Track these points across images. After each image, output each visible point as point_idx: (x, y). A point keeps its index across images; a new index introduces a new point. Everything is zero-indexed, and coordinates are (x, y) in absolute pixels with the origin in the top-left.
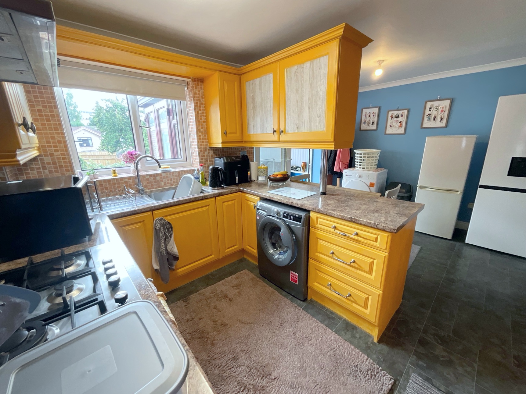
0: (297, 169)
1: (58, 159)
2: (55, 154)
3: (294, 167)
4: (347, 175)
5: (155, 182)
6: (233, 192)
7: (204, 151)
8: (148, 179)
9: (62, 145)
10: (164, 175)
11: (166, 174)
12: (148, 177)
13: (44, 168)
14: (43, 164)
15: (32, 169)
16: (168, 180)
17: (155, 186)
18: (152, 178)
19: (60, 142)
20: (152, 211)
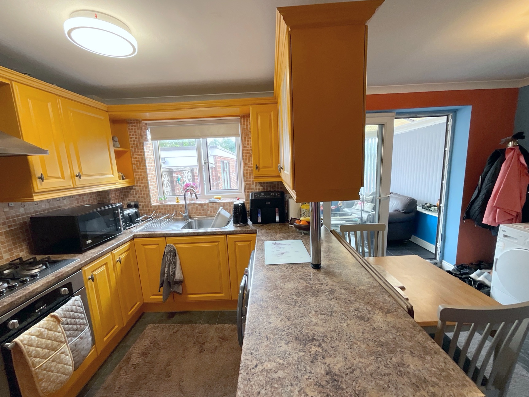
0: (431, 209)
1: (143, 189)
2: (142, 185)
3: (428, 205)
4: (505, 236)
5: (203, 210)
6: (247, 232)
7: (250, 184)
8: (197, 207)
9: (145, 179)
10: (210, 205)
11: (213, 204)
12: (197, 205)
13: (136, 194)
14: (136, 191)
15: (131, 194)
16: (214, 210)
17: (202, 214)
18: (201, 207)
19: (144, 177)
20: (165, 237)
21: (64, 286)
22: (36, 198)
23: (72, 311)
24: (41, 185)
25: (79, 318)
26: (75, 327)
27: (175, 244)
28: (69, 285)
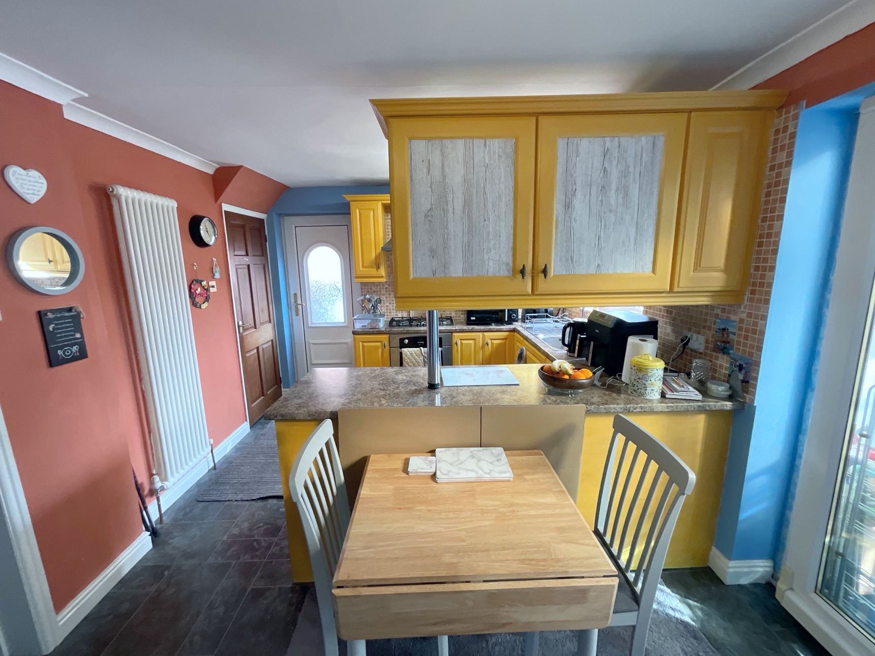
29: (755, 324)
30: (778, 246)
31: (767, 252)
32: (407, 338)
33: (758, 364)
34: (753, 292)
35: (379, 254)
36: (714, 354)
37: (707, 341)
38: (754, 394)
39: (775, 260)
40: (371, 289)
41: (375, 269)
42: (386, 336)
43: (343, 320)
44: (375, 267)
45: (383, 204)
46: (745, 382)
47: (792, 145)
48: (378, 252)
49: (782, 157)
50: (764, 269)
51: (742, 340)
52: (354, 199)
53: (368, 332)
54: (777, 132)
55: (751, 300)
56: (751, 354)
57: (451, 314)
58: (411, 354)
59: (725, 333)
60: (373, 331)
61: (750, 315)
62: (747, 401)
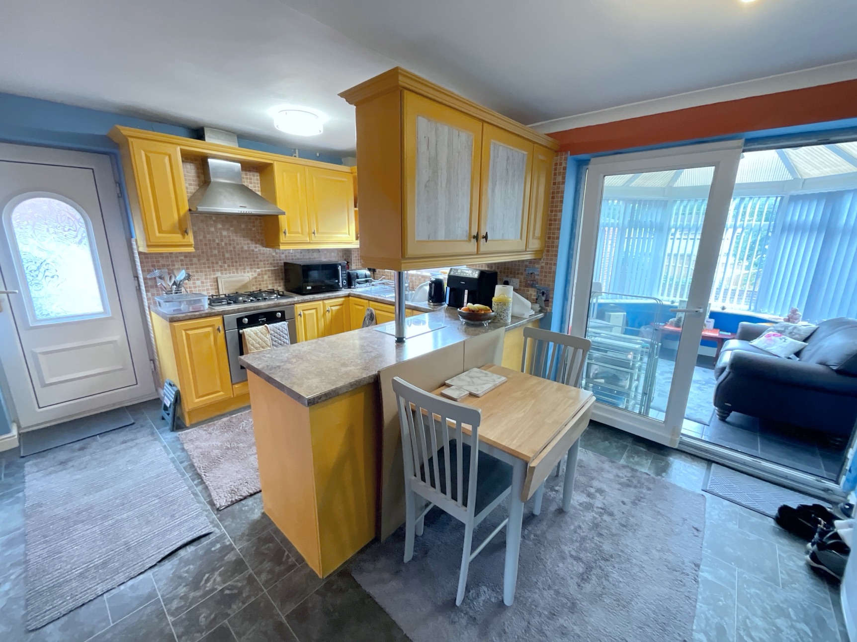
20: (369, 300)
21: (279, 312)
22: (282, 247)
23: (279, 329)
24: (285, 237)
25: (283, 337)
26: (280, 341)
27: (375, 309)
28: (283, 313)
29: (550, 268)
30: (560, 226)
31: (554, 229)
32: (246, 317)
33: (553, 290)
34: (548, 251)
35: (185, 215)
36: (526, 288)
37: (520, 282)
38: (552, 306)
39: (559, 233)
40: (158, 262)
41: (179, 236)
42: (219, 318)
43: (100, 309)
44: (180, 232)
45: (182, 151)
46: (547, 300)
47: (564, 174)
48: (182, 213)
49: (559, 179)
50: (554, 238)
51: (543, 278)
52: (138, 135)
53: (193, 317)
54: (556, 164)
55: (547, 255)
56: (549, 285)
57: (267, 287)
58: (256, 334)
59: (533, 275)
60: (201, 315)
61: (547, 264)
62: (548, 311)
